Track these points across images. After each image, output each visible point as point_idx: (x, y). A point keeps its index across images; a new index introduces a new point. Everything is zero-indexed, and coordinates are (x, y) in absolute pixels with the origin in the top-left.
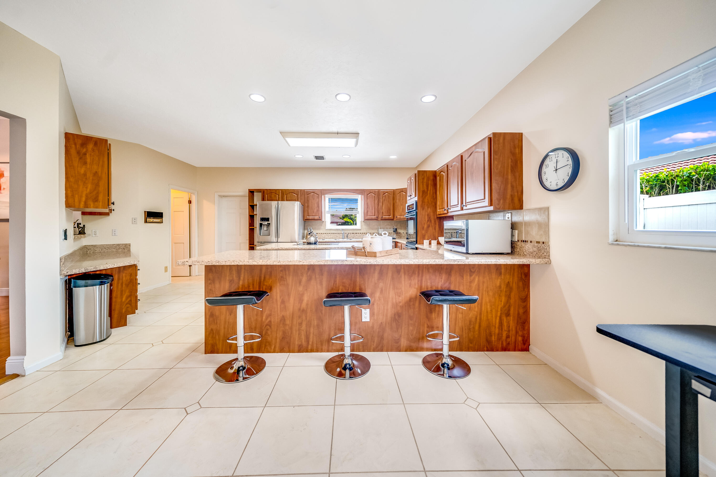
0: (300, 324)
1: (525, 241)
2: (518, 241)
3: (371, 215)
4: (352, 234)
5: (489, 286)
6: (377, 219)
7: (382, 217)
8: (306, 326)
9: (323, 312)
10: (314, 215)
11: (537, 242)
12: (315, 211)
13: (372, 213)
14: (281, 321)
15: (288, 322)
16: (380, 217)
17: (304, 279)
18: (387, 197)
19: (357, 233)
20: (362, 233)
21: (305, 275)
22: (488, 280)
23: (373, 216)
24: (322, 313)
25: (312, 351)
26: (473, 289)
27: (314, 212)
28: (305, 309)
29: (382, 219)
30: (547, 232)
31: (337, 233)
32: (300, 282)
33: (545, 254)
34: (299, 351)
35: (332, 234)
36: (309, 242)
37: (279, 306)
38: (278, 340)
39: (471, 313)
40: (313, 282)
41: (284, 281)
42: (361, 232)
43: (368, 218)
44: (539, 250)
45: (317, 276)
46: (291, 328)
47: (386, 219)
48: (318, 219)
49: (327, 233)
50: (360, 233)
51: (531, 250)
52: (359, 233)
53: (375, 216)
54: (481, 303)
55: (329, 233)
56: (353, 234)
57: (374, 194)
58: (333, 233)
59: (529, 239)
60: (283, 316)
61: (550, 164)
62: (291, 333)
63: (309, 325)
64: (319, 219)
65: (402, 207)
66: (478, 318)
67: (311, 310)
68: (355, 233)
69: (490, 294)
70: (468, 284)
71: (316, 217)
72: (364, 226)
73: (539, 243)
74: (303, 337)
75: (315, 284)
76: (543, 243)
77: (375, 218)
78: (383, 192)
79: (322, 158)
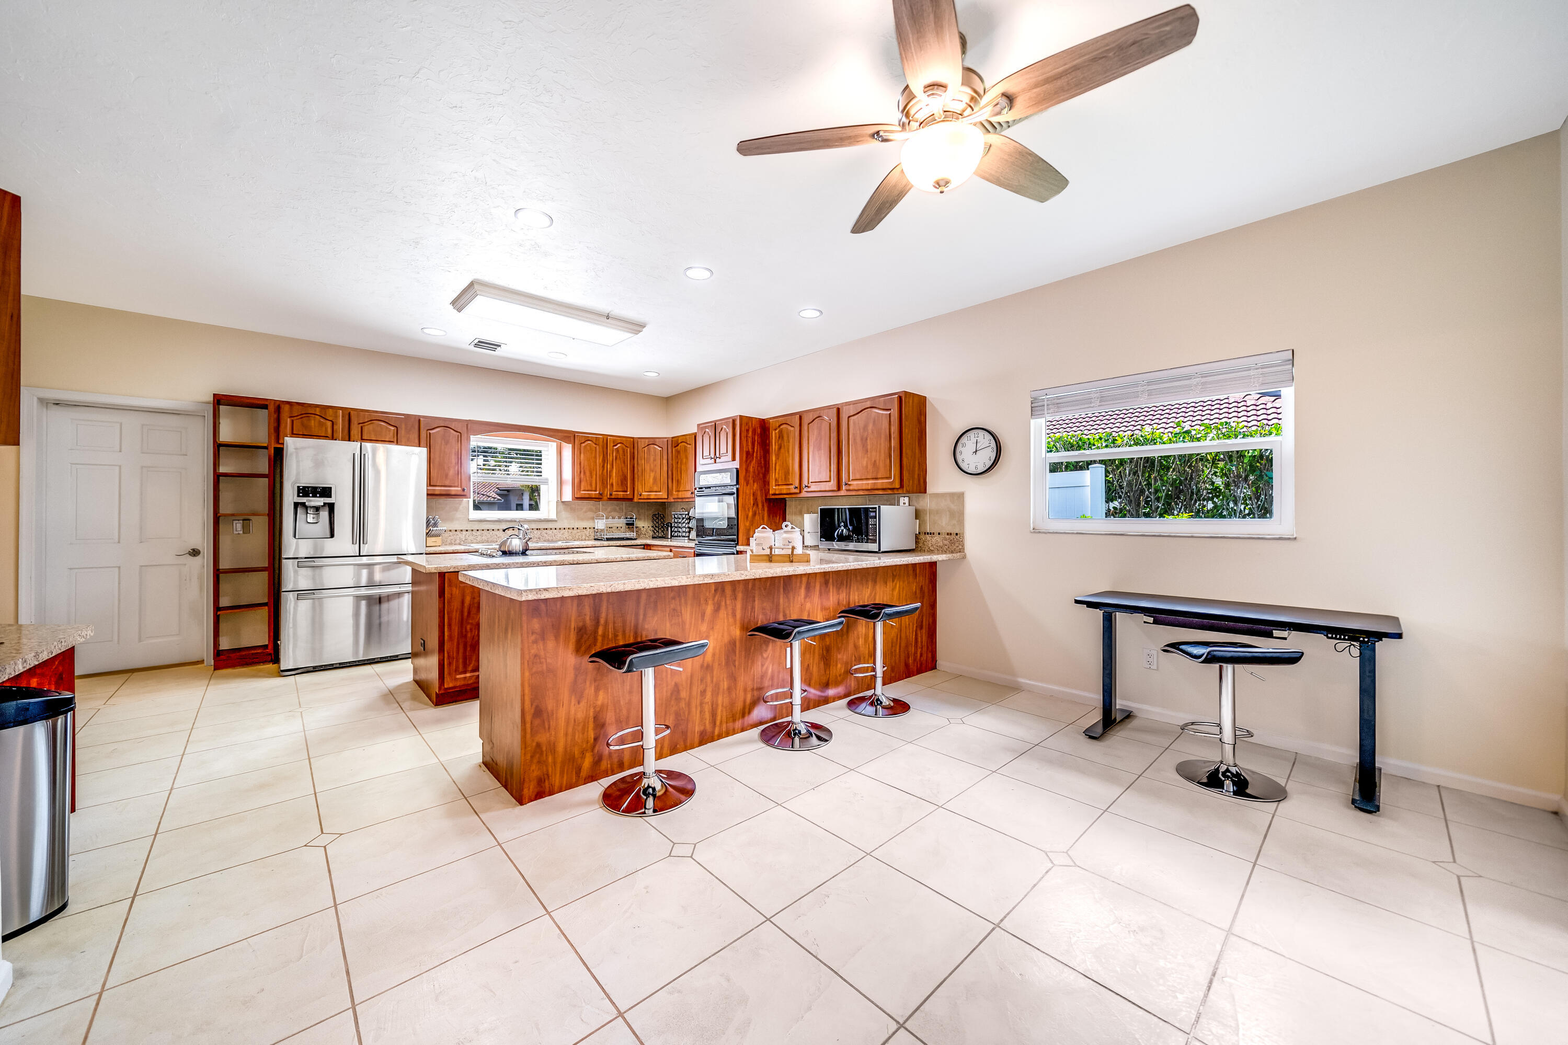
0: (703, 693)
1: (931, 534)
2: (920, 533)
3: (589, 488)
4: (536, 532)
6: (599, 498)
7: (611, 495)
8: (712, 695)
9: (737, 663)
10: (447, 483)
11: (948, 534)
12: (452, 472)
13: (591, 485)
14: (672, 694)
15: (684, 694)
16: (607, 493)
17: (709, 609)
18: (621, 452)
19: (547, 529)
20: (560, 529)
21: (710, 602)
23: (591, 491)
24: (735, 666)
25: (720, 737)
27: (447, 476)
28: (711, 664)
29: (610, 499)
30: (961, 522)
31: (498, 530)
32: (703, 615)
33: (960, 547)
34: (701, 743)
35: (485, 532)
36: (510, 549)
40: (722, 613)
41: (678, 616)
42: (558, 525)
43: (583, 496)
44: (952, 542)
45: (728, 602)
46: (689, 704)
47: (617, 499)
48: (459, 493)
49: (472, 530)
51: (941, 544)
52: (551, 529)
53: (596, 491)
55: (478, 530)
56: (539, 532)
57: (596, 444)
58: (488, 530)
59: (936, 531)
60: (676, 685)
61: (968, 446)
62: (689, 713)
63: (716, 692)
64: (462, 493)
65: (652, 475)
66: (899, 636)
67: (719, 664)
68: (544, 529)
71: (454, 490)
72: (563, 513)
73: (951, 534)
74: (707, 716)
75: (725, 615)
76: (957, 534)
77: (597, 497)
78: (614, 442)
79: (494, 346)
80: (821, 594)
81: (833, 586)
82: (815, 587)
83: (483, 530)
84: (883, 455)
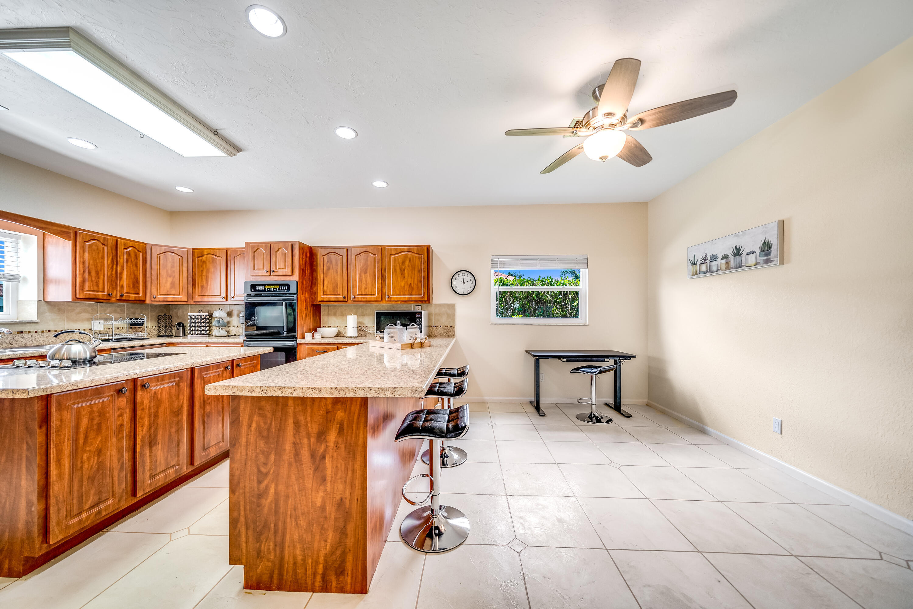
1: (435, 326)
3: (96, 288)
6: (107, 299)
7: (121, 296)
11: (446, 326)
13: (98, 285)
16: (116, 294)
18: (133, 255)
19: (22, 332)
20: (43, 332)
23: (98, 291)
29: (119, 300)
30: (454, 320)
33: (454, 333)
42: (39, 328)
43: (87, 297)
44: (449, 331)
47: (128, 301)
50: (36, 332)
51: (442, 332)
52: (29, 332)
53: (103, 292)
57: (103, 244)
59: (439, 325)
61: (458, 279)
65: (170, 280)
68: (18, 333)
72: (48, 314)
73: (448, 326)
76: (451, 326)
77: (105, 298)
78: (125, 245)
84: (416, 281)
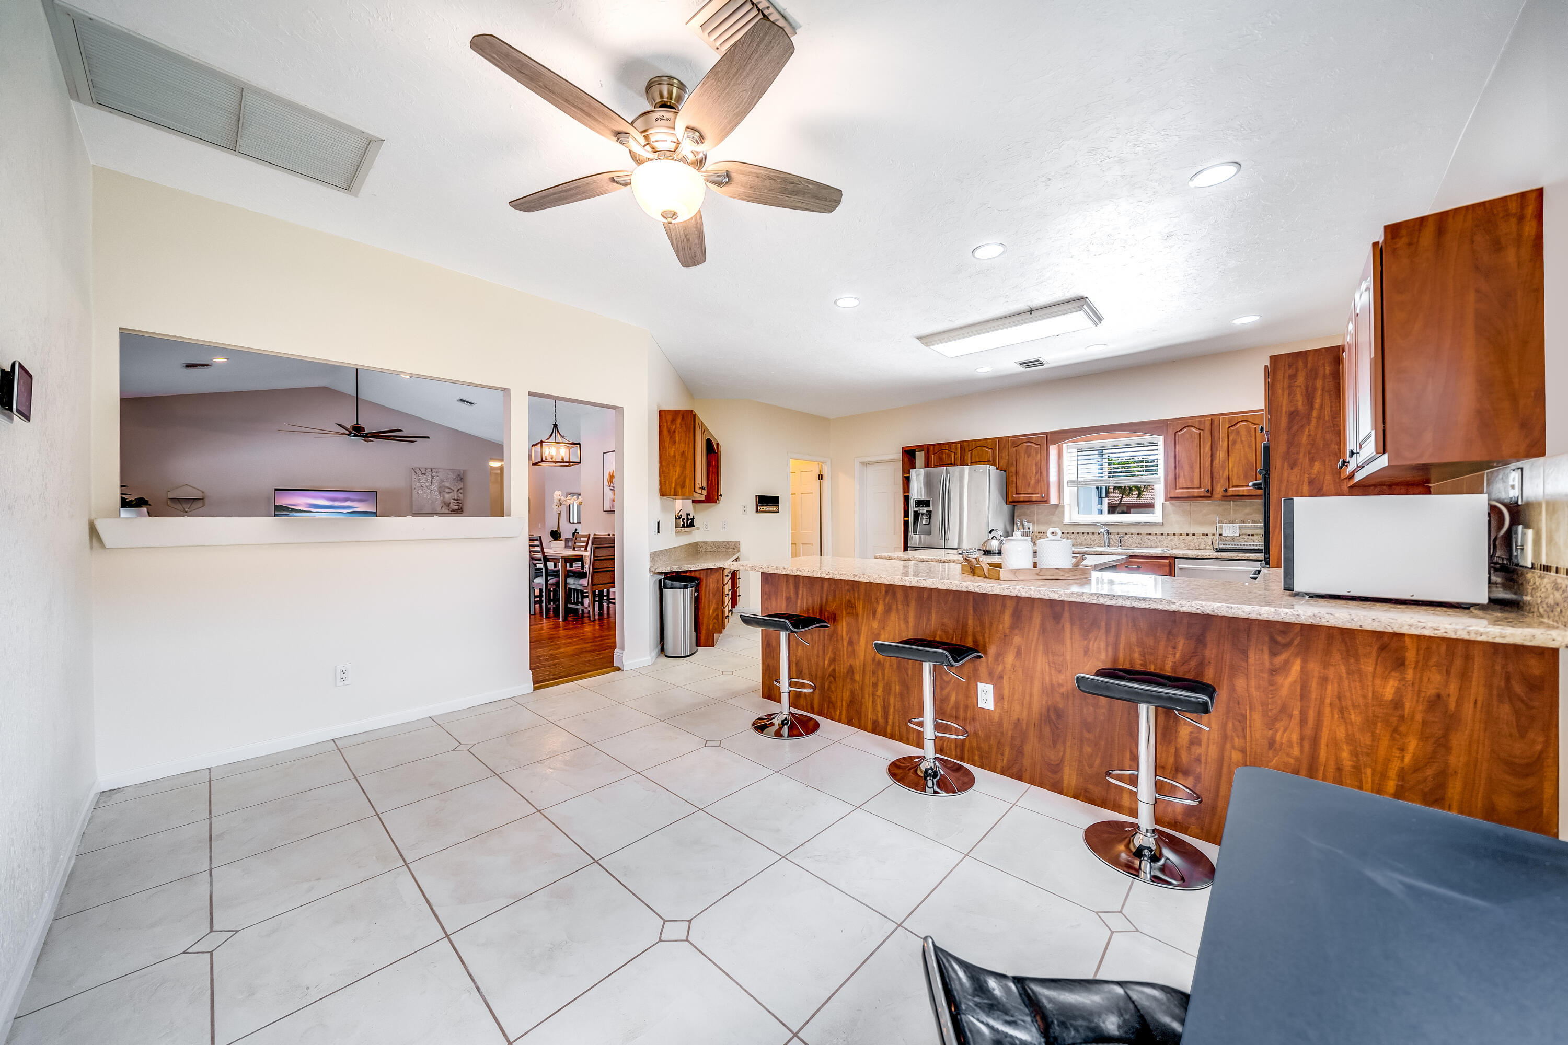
0: (875, 685)
1: (1547, 568)
2: (1533, 568)
3: (1190, 485)
4: (1135, 537)
5: (1348, 694)
6: (1209, 495)
7: (1226, 491)
8: (884, 691)
9: (910, 672)
10: (1029, 491)
12: (1033, 482)
13: (1192, 481)
14: (848, 673)
15: (857, 677)
16: (1219, 489)
17: (880, 608)
18: (1245, 433)
19: (1150, 534)
20: (1168, 534)
21: (881, 602)
22: (1345, 675)
23: (1193, 488)
24: (908, 675)
25: (892, 737)
26: (1284, 692)
27: (1029, 485)
28: (882, 662)
29: (1225, 497)
31: (1093, 533)
32: (874, 613)
34: (874, 731)
35: (1080, 536)
37: (845, 649)
38: (844, 704)
39: (1277, 758)
40: (893, 616)
41: (852, 607)
42: (1165, 530)
43: (1180, 495)
45: (900, 607)
46: (862, 689)
47: (1237, 497)
48: (1039, 499)
49: (1068, 533)
50: (1162, 534)
52: (1156, 534)
53: (1200, 487)
54: (1315, 738)
55: (1073, 533)
56: (1139, 537)
57: (1200, 429)
58: (1083, 533)
59: (1553, 561)
60: (851, 666)
62: (863, 697)
63: (888, 689)
64: (1042, 499)
67: (890, 665)
68: (1147, 534)
69: (1353, 717)
70: (1266, 675)
71: (1035, 497)
72: (1176, 515)
74: (879, 708)
75: (897, 619)
77: (1205, 495)
78: (1229, 422)
79: (1037, 363)
80: (1043, 630)
81: (1072, 624)
82: (1031, 618)
83: (1078, 533)
